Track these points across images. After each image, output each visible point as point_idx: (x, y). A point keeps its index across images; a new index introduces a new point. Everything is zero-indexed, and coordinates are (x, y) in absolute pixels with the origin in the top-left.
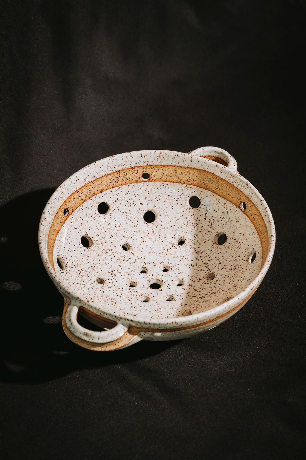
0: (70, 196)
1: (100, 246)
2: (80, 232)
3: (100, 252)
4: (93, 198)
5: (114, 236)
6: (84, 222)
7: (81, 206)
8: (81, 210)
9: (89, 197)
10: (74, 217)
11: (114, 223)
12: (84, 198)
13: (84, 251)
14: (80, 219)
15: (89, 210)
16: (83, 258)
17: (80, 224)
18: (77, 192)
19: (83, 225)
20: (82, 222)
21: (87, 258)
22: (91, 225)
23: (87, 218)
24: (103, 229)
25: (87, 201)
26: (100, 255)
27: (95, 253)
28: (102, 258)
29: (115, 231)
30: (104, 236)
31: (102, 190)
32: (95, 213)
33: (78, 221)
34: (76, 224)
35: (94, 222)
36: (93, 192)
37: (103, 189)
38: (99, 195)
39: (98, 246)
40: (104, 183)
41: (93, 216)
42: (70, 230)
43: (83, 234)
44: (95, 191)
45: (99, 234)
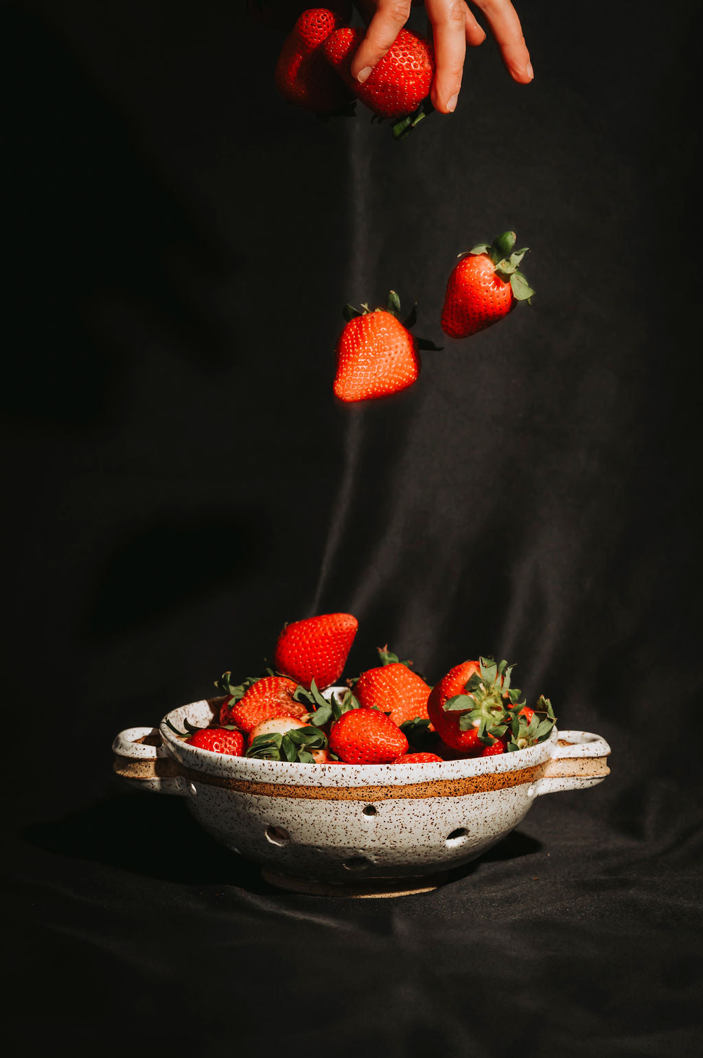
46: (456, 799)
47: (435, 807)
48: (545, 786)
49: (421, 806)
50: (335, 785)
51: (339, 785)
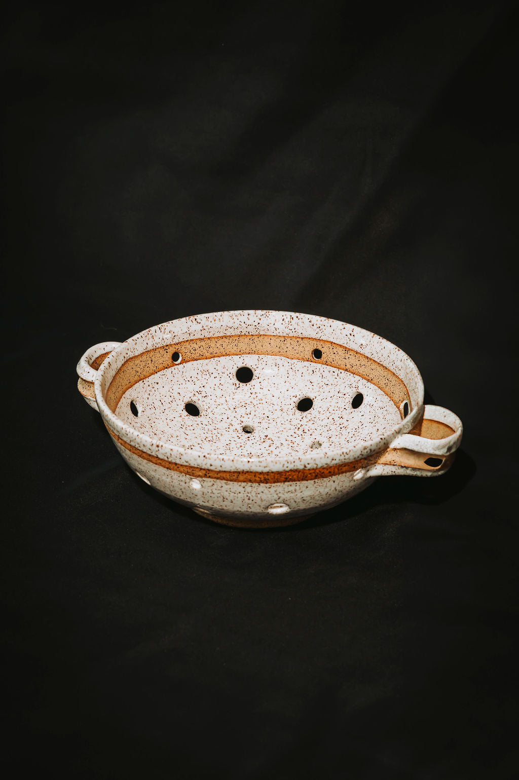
0: (335, 343)
1: (305, 420)
2: (311, 389)
3: (295, 422)
4: (358, 378)
5: (326, 429)
6: (326, 389)
7: (340, 371)
8: (336, 374)
9: (354, 371)
10: (321, 371)
11: (344, 421)
12: (348, 366)
13: (287, 404)
14: (325, 381)
15: (343, 386)
16: (276, 405)
17: (320, 385)
18: (346, 350)
19: (321, 389)
20: (325, 386)
21: (278, 410)
22: (329, 398)
23: (333, 390)
24: (330, 414)
25: (349, 373)
26: (292, 423)
27: (291, 416)
28: (288, 426)
29: (333, 427)
30: (321, 419)
31: (370, 379)
32: (345, 395)
33: (322, 380)
34: (316, 378)
35: (335, 401)
36: (361, 370)
37: (372, 380)
38: (365, 381)
39: (304, 418)
40: (377, 373)
41: (340, 395)
42: (303, 375)
43: (311, 396)
44: (364, 373)
45: (322, 412)
46: (268, 485)
47: (248, 489)
48: (377, 470)
49: (236, 487)
50: (166, 459)
51: (170, 460)
